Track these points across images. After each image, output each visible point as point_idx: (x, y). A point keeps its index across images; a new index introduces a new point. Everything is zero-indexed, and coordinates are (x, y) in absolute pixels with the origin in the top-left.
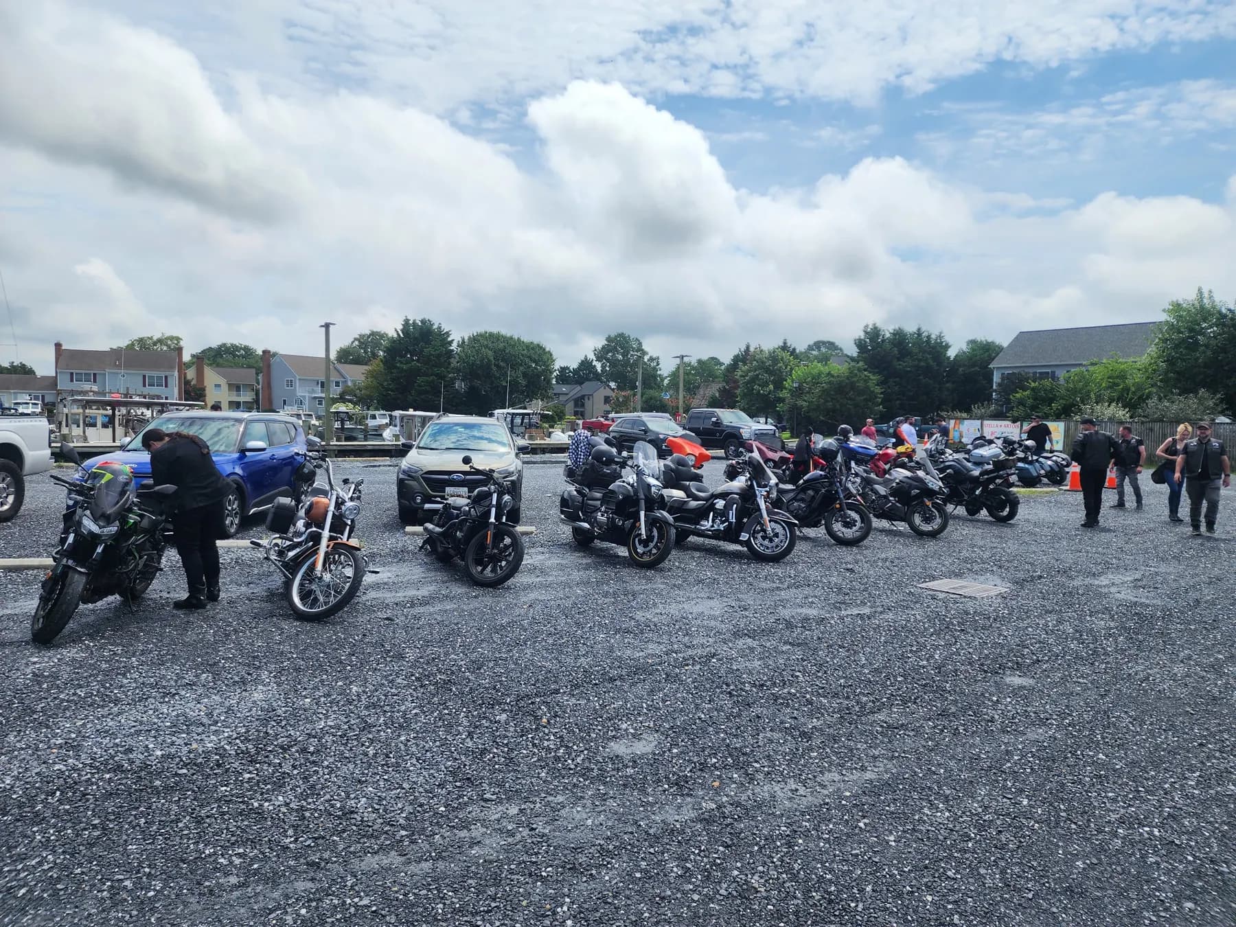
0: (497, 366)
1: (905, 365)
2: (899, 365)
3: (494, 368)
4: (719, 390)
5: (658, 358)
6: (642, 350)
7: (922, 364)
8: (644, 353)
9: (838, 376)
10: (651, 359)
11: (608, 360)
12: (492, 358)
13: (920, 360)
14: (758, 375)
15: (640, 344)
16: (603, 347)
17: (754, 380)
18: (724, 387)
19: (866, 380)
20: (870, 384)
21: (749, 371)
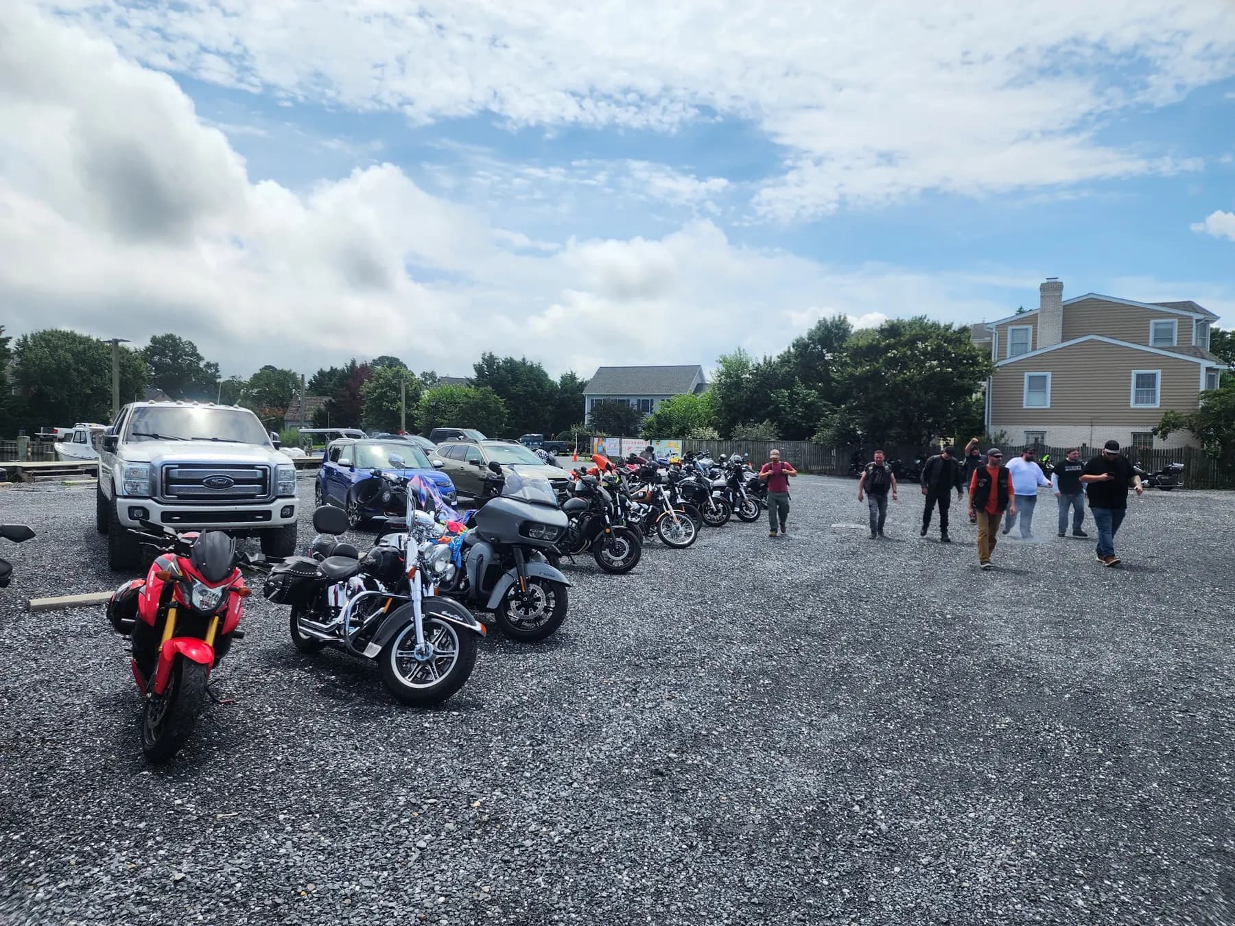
0: (77, 370)
1: (518, 389)
2: (514, 390)
3: (75, 374)
4: (326, 405)
5: (217, 365)
6: (198, 355)
7: (530, 389)
8: (200, 358)
9: (473, 398)
10: (208, 365)
11: (153, 364)
12: (72, 361)
13: (526, 386)
14: (385, 393)
15: (194, 348)
16: (147, 349)
17: (383, 396)
18: (330, 400)
19: (496, 402)
20: (500, 405)
21: (376, 388)
